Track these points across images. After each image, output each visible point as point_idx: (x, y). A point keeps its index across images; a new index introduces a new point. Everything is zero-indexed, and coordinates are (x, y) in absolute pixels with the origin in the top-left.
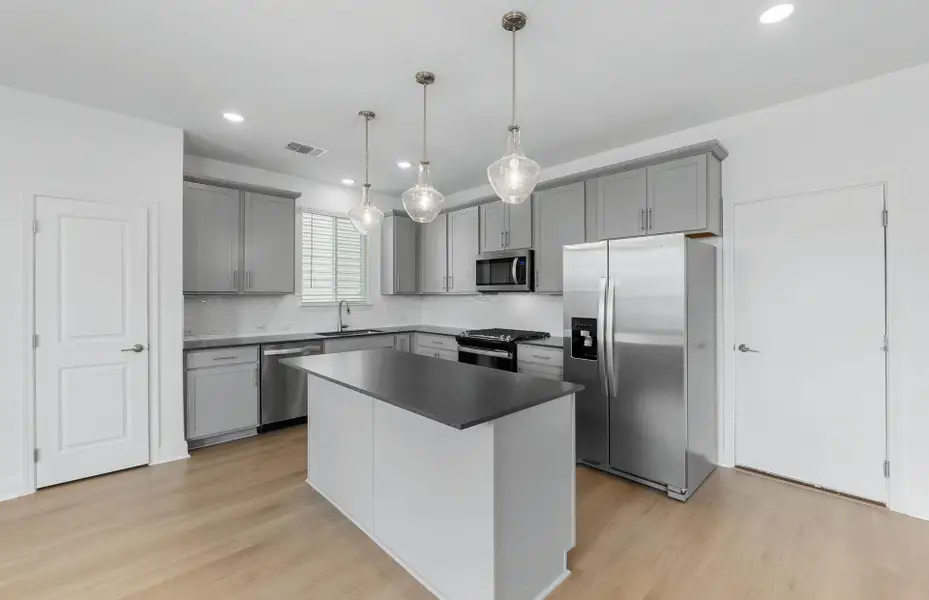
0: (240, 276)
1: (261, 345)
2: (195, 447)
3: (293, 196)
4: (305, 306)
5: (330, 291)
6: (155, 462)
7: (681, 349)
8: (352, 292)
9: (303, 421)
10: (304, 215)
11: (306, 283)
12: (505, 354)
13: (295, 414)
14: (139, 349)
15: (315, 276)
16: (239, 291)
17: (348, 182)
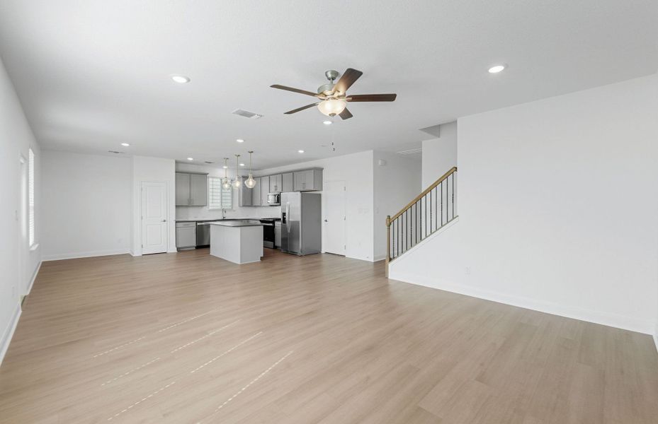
0: (190, 200)
1: (197, 222)
2: (178, 249)
3: (206, 174)
4: (210, 210)
5: (219, 205)
6: (169, 252)
7: (298, 222)
8: (228, 205)
9: (208, 246)
10: (210, 179)
11: (210, 201)
12: (271, 224)
13: (206, 244)
14: (165, 221)
15: (214, 198)
16: (189, 205)
17: (225, 167)
